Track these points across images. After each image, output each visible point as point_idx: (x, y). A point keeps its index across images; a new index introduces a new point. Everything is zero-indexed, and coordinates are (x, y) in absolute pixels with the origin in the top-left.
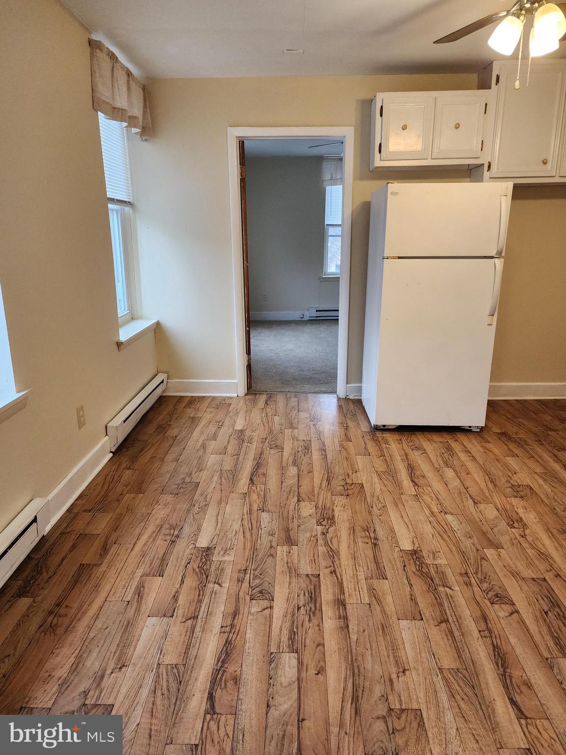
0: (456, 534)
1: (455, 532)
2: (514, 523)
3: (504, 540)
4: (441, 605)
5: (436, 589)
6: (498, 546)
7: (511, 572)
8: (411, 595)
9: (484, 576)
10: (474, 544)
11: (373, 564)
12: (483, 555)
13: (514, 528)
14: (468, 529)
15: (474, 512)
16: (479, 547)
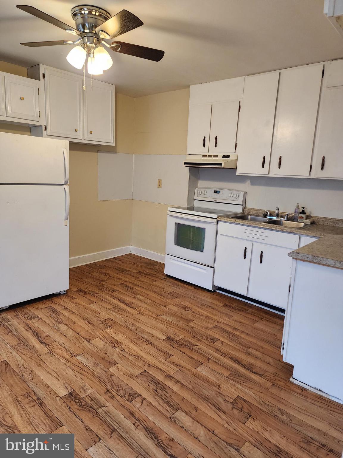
0: (88, 367)
1: (87, 367)
2: (115, 345)
3: (115, 357)
4: (105, 421)
5: (97, 412)
6: (114, 364)
7: (129, 376)
8: (85, 426)
9: (117, 387)
10: (102, 369)
11: (47, 420)
12: (110, 374)
13: (116, 347)
14: (94, 360)
15: (91, 347)
16: (106, 370)
